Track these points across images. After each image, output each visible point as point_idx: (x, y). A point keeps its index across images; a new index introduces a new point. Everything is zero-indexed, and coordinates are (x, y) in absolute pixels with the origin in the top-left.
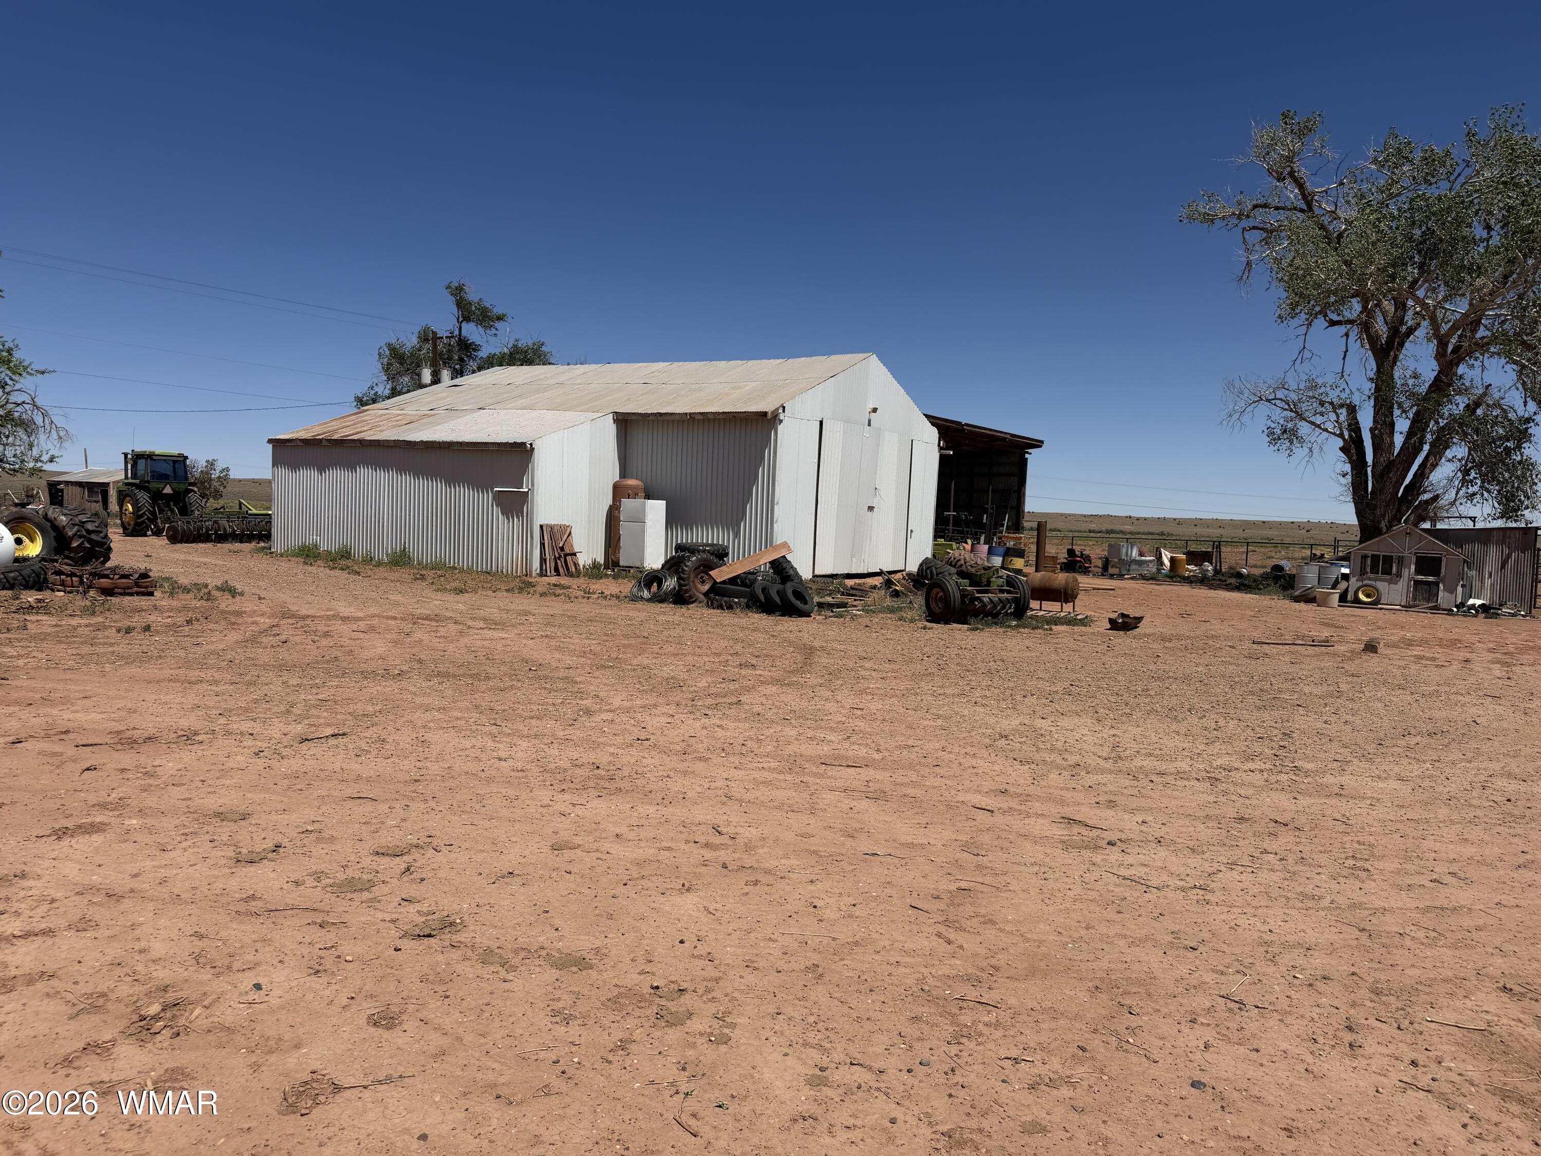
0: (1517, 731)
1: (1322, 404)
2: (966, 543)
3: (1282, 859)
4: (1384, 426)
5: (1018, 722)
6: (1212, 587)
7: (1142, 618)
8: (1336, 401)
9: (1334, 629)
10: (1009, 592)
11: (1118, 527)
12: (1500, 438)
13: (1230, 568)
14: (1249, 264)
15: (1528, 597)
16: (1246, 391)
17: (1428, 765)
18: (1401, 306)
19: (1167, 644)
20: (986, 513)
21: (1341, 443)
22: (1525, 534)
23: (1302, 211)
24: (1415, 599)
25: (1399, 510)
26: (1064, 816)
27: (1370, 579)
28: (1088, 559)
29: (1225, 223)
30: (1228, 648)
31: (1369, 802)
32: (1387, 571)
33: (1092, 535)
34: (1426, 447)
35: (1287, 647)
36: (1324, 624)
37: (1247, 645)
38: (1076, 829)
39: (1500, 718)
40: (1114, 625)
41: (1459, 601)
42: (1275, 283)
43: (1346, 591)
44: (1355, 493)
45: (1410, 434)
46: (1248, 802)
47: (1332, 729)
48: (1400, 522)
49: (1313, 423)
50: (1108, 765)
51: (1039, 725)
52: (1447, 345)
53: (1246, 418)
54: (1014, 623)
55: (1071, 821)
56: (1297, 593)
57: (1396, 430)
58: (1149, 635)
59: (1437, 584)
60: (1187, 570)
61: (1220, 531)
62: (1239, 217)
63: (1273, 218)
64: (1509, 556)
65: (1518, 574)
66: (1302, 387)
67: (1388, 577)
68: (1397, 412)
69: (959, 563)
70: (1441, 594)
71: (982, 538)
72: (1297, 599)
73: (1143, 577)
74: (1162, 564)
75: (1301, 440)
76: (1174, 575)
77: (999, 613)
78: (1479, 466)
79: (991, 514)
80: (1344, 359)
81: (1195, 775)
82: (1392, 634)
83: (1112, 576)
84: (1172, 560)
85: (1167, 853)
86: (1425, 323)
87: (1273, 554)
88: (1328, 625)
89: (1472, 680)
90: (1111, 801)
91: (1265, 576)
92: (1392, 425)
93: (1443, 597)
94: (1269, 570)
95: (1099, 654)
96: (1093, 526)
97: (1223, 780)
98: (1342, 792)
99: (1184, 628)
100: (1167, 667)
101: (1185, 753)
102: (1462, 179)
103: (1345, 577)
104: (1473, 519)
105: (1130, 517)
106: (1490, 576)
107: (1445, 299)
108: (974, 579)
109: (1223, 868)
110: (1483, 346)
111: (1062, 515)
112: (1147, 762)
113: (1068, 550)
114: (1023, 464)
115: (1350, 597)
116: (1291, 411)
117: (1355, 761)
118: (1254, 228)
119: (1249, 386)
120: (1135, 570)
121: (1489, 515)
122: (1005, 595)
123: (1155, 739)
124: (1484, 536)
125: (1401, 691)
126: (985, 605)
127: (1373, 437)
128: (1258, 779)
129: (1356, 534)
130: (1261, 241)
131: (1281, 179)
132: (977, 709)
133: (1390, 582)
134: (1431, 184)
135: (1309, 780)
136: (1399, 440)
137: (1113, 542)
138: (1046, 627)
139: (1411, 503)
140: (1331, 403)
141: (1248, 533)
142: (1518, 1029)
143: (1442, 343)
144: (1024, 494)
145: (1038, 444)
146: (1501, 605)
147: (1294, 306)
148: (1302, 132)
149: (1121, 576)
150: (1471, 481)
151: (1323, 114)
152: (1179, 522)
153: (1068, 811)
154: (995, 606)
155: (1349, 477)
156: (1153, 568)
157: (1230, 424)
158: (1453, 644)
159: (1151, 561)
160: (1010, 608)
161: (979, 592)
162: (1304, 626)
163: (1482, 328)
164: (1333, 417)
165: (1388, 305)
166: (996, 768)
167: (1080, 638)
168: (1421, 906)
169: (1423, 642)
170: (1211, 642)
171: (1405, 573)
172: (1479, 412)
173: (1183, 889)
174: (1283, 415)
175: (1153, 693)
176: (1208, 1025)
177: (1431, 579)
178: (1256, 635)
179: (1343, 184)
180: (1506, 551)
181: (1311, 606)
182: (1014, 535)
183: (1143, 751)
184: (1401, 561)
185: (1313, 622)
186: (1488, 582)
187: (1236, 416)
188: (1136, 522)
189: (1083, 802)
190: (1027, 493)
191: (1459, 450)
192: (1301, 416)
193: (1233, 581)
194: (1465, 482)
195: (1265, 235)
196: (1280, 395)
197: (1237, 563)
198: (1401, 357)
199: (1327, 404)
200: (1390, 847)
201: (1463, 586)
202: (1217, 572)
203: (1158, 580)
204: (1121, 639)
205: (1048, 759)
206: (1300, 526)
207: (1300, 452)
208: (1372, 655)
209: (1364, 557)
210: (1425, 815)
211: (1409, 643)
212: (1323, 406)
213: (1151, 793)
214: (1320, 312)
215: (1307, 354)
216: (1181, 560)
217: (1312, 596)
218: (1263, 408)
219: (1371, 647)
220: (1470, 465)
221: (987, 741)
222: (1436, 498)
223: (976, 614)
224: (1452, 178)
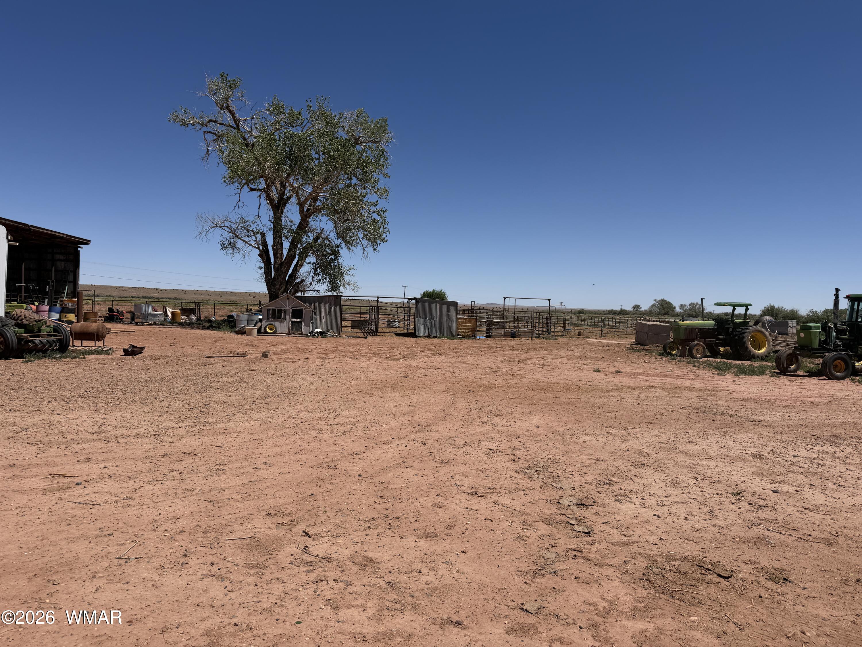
0: (316, 389)
1: (248, 231)
2: (34, 305)
3: (180, 473)
4: (278, 245)
5: (39, 419)
6: (195, 328)
7: (144, 347)
8: (255, 230)
9: (251, 347)
10: (55, 336)
11: (149, 295)
12: (328, 254)
13: (206, 317)
14: (208, 151)
15: (339, 326)
16: (208, 221)
17: (272, 411)
18: (284, 187)
19: (157, 362)
20: (48, 285)
21: (258, 252)
22: (337, 298)
23: (235, 128)
24: (292, 330)
25: (286, 287)
26: (50, 473)
27: (271, 321)
28: (122, 313)
29: (194, 127)
30: (191, 361)
31: (237, 434)
32: (279, 317)
33: (133, 299)
34: (297, 256)
35: (224, 358)
36: (246, 345)
37: (203, 358)
38: (57, 479)
39: (312, 384)
40: (127, 352)
41: (311, 331)
42: (222, 164)
43: (261, 327)
44: (266, 278)
45: (290, 250)
46: (173, 445)
47: (231, 400)
48: (287, 293)
49: (244, 241)
50: (94, 437)
51: (54, 419)
52: (304, 207)
53: (209, 235)
54: (59, 355)
55: (54, 475)
56: (237, 330)
57: (284, 247)
58: (147, 357)
59: (301, 322)
60: (182, 319)
61: (209, 297)
62: (202, 125)
63: (220, 129)
64: (331, 309)
65: (334, 317)
66: (238, 221)
67: (280, 320)
68: (283, 238)
69: (20, 318)
70: (303, 327)
71: (46, 301)
72: (237, 333)
73: (155, 324)
74: (167, 316)
75: (239, 249)
76: (174, 322)
77: (47, 350)
78: (321, 267)
79: (52, 286)
80: (259, 209)
81: (146, 435)
82: (278, 348)
83: (136, 324)
84: (173, 313)
85: (113, 483)
86: (294, 195)
87: (234, 309)
88: (249, 345)
89: (306, 367)
90: (87, 459)
91: (224, 321)
92: (282, 244)
93: (304, 329)
94: (226, 318)
95: (112, 371)
96: (134, 294)
97: (163, 434)
98: (226, 431)
99: (169, 351)
100: (151, 375)
101: (145, 423)
102: (306, 128)
103: (260, 320)
104: (318, 291)
105: (157, 289)
106: (324, 318)
107: (302, 185)
108: (28, 329)
109: (145, 485)
110: (318, 210)
111: (114, 287)
112: (120, 431)
113: (109, 308)
114: (77, 255)
115: (262, 330)
116: (233, 233)
117: (238, 414)
118: (210, 132)
119: (209, 218)
120: (151, 320)
121: (326, 290)
122: (53, 338)
123: (129, 417)
124: (320, 299)
125: (272, 376)
126: (36, 345)
127: (274, 250)
128: (183, 431)
129: (268, 299)
130: (214, 140)
131: (222, 109)
132: (10, 414)
133: (281, 322)
134: (294, 127)
135: (211, 427)
136: (285, 252)
137: (137, 303)
138: (82, 356)
139: (292, 283)
140: (253, 231)
141: (223, 298)
142: (267, 532)
143: (302, 207)
144: (78, 273)
145: (87, 242)
146: (328, 331)
147: (232, 178)
148: (231, 87)
149: (142, 324)
150: (318, 274)
151: (242, 79)
152: (185, 292)
153: (55, 470)
154: (44, 346)
155: (263, 270)
156: (162, 318)
157: (201, 238)
158: (304, 351)
159: (160, 314)
160: (56, 346)
161: (31, 336)
162: (237, 347)
163: (318, 201)
164: (254, 238)
165: (278, 185)
166: (12, 451)
167: (103, 362)
168: (244, 483)
169: (291, 351)
170: (182, 359)
171: (287, 317)
172: (319, 241)
173: (116, 502)
174: (228, 235)
175: (137, 390)
176: (103, 577)
177: (298, 320)
178: (209, 353)
179: (253, 118)
180: (330, 306)
181: (244, 336)
182: (72, 300)
183: (119, 426)
184: (285, 311)
185: (242, 344)
186: (323, 321)
187: (204, 234)
188: (160, 292)
189: (69, 462)
190: (80, 272)
191: (311, 259)
192: (237, 236)
193: (206, 324)
194: (316, 274)
195: (215, 137)
196: (227, 224)
197: (209, 314)
198: (285, 211)
199: (250, 232)
200: (239, 455)
201: (312, 323)
202: (198, 319)
203: (165, 325)
204: (131, 361)
205: (53, 440)
206: (250, 294)
207: (238, 256)
208: (265, 359)
209: (269, 310)
210: (262, 436)
211: (284, 352)
212: (248, 232)
213: (116, 450)
214: (246, 184)
215: (241, 204)
216: (178, 313)
217: (244, 331)
218: (218, 231)
219: (265, 355)
220: (317, 266)
221: (11, 434)
222: (302, 281)
223: (30, 351)
224: (303, 126)
